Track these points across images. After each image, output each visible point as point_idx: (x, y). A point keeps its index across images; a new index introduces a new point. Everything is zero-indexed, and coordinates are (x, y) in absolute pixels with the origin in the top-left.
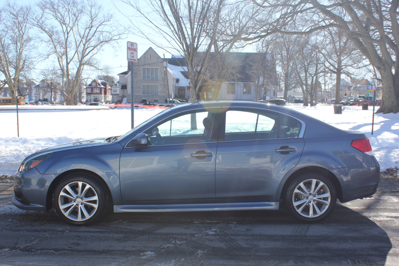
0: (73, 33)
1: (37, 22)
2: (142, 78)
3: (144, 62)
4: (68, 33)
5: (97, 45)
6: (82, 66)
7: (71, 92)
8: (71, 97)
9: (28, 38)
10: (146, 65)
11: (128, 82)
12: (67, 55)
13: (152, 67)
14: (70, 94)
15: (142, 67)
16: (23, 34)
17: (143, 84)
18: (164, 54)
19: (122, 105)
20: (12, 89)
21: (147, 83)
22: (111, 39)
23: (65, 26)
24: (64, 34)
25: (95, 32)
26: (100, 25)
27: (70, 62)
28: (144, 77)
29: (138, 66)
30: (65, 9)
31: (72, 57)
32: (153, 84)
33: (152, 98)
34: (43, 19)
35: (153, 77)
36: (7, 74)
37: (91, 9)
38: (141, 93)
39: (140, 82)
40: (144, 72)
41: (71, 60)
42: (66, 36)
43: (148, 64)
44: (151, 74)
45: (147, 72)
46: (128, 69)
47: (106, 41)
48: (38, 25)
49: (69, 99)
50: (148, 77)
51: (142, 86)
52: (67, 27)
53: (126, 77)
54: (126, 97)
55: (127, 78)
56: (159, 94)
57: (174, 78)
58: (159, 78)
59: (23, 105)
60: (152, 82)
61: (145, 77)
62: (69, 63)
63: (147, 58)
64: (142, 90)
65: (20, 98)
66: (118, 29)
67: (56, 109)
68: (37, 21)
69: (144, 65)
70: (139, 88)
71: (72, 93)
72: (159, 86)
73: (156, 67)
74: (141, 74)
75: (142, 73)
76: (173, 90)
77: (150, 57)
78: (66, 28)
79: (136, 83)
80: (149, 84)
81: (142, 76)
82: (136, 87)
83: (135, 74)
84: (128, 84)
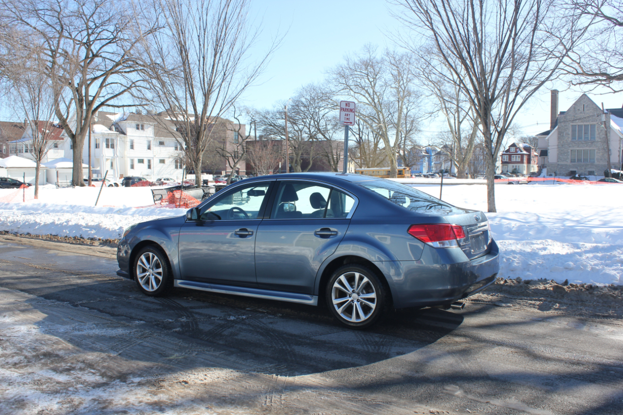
2: (570, 139)
3: (574, 116)
8: (463, 168)
10: (576, 120)
11: (549, 146)
13: (585, 123)
15: (571, 124)
17: (571, 148)
18: (602, 103)
19: (540, 179)
21: (578, 147)
27: (462, 121)
28: (573, 137)
29: (564, 122)
32: (587, 148)
33: (585, 169)
35: (588, 138)
38: (569, 161)
39: (567, 146)
40: (574, 131)
41: (464, 119)
43: (579, 119)
44: (585, 133)
45: (578, 131)
46: (551, 127)
48: (424, 75)
49: (461, 170)
50: (580, 137)
51: (569, 151)
53: (547, 138)
54: (546, 167)
55: (548, 140)
56: (596, 163)
57: (620, 138)
58: (597, 139)
59: (408, 177)
60: (585, 145)
61: (575, 139)
62: (461, 123)
63: (579, 110)
64: (569, 157)
65: (404, 169)
68: (422, 70)
69: (573, 120)
70: (566, 154)
71: (464, 163)
72: (596, 151)
73: (592, 123)
74: (569, 134)
75: (570, 132)
76: (619, 156)
77: (583, 109)
79: (561, 146)
80: (581, 148)
81: (570, 136)
82: (561, 153)
83: (560, 135)
84: (549, 148)
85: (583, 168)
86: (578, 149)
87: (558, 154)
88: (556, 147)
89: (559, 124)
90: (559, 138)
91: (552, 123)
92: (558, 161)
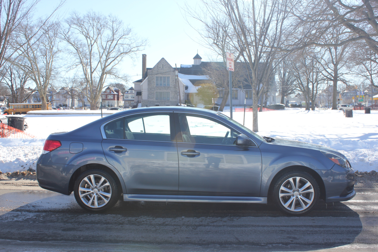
0: (97, 45)
1: (65, 37)
2: (155, 85)
3: (157, 71)
4: (92, 46)
5: (118, 57)
6: (105, 75)
7: (94, 98)
8: (95, 103)
9: (58, 50)
10: (159, 74)
11: (142, 89)
12: (91, 65)
13: (164, 76)
14: (94, 100)
15: (156, 76)
16: (53, 47)
17: (156, 91)
18: (176, 64)
20: (42, 96)
21: (160, 90)
22: (130, 50)
23: (89, 39)
24: (89, 47)
25: (116, 45)
26: (120, 39)
28: (157, 85)
29: (152, 75)
30: (90, 25)
31: (95, 67)
32: (166, 91)
34: (70, 33)
35: (166, 84)
36: (38, 83)
37: (113, 24)
38: (155, 99)
39: (153, 89)
40: (157, 80)
41: (95, 70)
42: (90, 48)
43: (160, 73)
44: (164, 82)
45: (160, 80)
46: (143, 77)
47: (126, 53)
48: (65, 39)
49: (93, 104)
50: (161, 84)
51: (155, 92)
52: (91, 40)
53: (141, 84)
54: (140, 102)
56: (171, 100)
57: (184, 85)
58: (171, 85)
59: (50, 109)
60: (164, 89)
61: (158, 85)
62: (93, 72)
63: (160, 67)
64: (155, 96)
65: (47, 104)
66: (136, 42)
67: (93, 114)
68: (64, 35)
69: (157, 74)
70: (153, 95)
72: (170, 93)
73: (168, 76)
74: (154, 82)
75: (155, 81)
76: (183, 96)
77: (162, 67)
78: (90, 42)
79: (150, 90)
80: (162, 91)
81: (155, 83)
82: (150, 94)
83: (149, 82)
84: (143, 90)
85: (163, 103)
86: (160, 91)
87: (148, 94)
88: (147, 90)
89: (148, 76)
90: (148, 84)
91: (143, 75)
92: (148, 99)
